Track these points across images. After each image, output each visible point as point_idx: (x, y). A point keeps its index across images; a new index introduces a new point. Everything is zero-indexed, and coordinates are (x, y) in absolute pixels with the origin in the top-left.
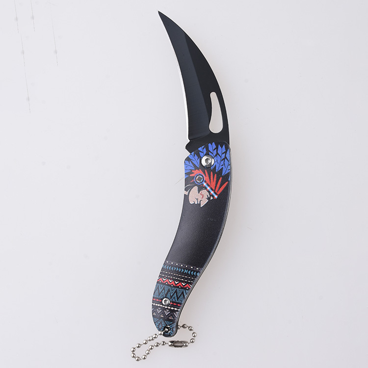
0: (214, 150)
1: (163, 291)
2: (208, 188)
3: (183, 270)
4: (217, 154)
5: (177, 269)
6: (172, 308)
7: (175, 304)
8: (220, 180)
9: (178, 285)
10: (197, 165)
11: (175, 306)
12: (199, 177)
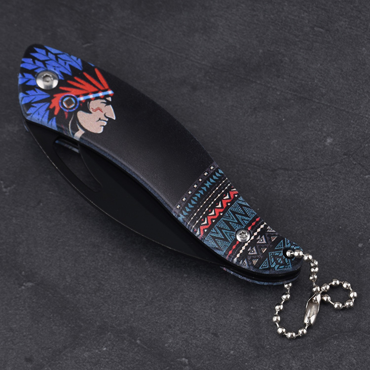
0: (34, 62)
1: (223, 231)
2: (91, 96)
3: (204, 188)
4: (43, 62)
5: (198, 195)
6: (259, 230)
7: (253, 224)
8: (88, 76)
9: (225, 206)
10: (44, 97)
11: (256, 224)
12: (67, 102)
